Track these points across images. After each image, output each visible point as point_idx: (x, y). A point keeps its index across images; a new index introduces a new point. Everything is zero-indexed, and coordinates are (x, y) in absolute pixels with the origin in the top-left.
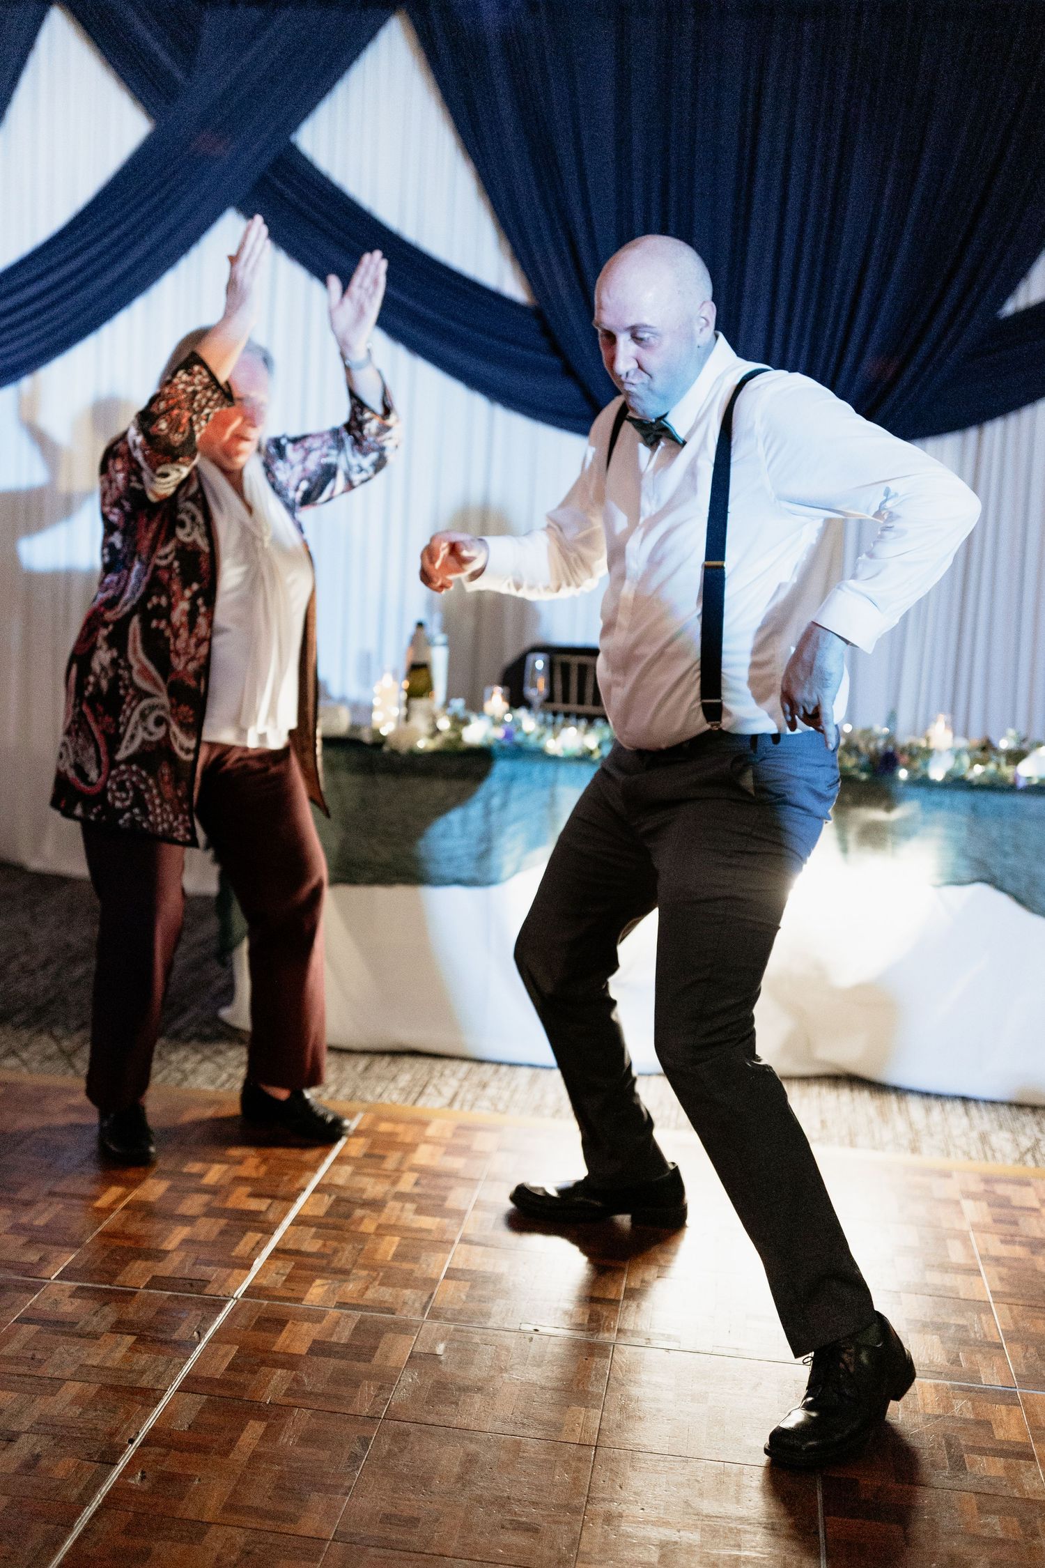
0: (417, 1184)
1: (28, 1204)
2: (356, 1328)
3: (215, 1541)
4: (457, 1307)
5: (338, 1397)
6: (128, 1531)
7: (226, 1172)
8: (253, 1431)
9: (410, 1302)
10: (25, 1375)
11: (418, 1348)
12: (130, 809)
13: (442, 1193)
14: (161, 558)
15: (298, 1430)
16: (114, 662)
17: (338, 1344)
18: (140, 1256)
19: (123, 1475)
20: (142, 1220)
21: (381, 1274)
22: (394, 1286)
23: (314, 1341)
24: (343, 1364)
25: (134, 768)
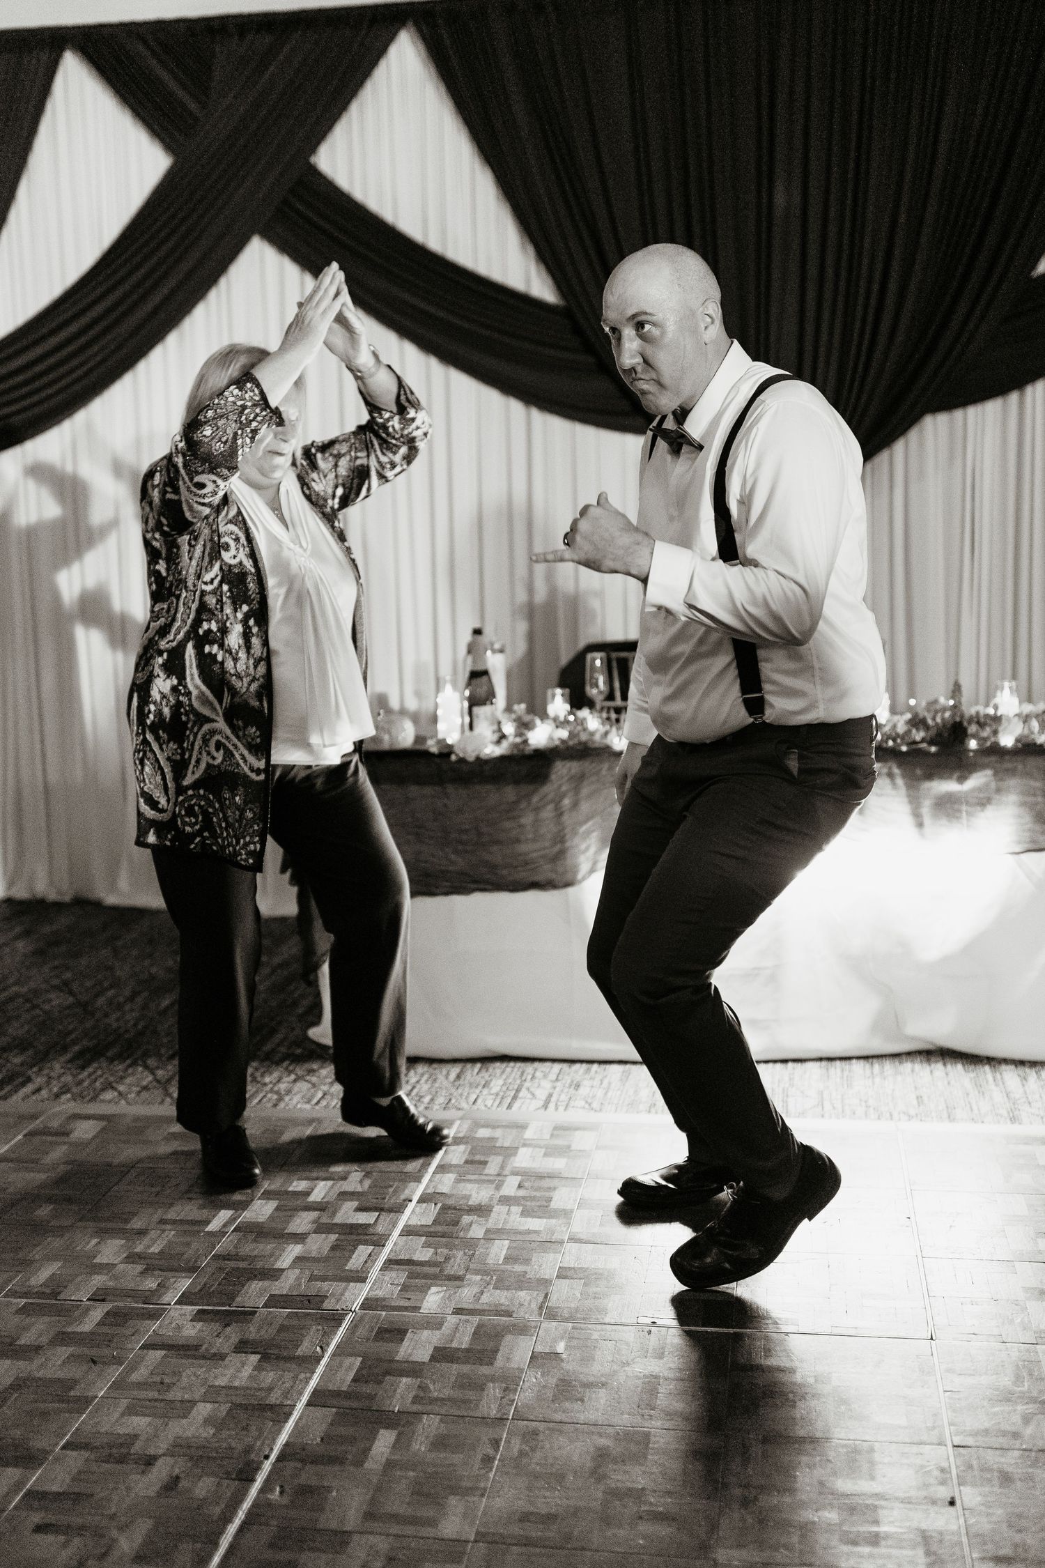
0: (520, 1186)
1: (142, 1233)
2: (475, 1333)
3: (359, 1549)
4: (573, 1305)
5: (465, 1402)
6: (272, 1546)
7: (332, 1187)
8: (384, 1441)
9: (526, 1304)
10: (156, 1400)
11: (539, 1349)
12: (199, 833)
13: (547, 1194)
14: (206, 583)
15: (427, 1437)
16: (174, 689)
17: (459, 1349)
18: (255, 1276)
19: (262, 1491)
20: (255, 1241)
21: (494, 1278)
22: (508, 1289)
23: (436, 1348)
24: (466, 1369)
25: (202, 792)
